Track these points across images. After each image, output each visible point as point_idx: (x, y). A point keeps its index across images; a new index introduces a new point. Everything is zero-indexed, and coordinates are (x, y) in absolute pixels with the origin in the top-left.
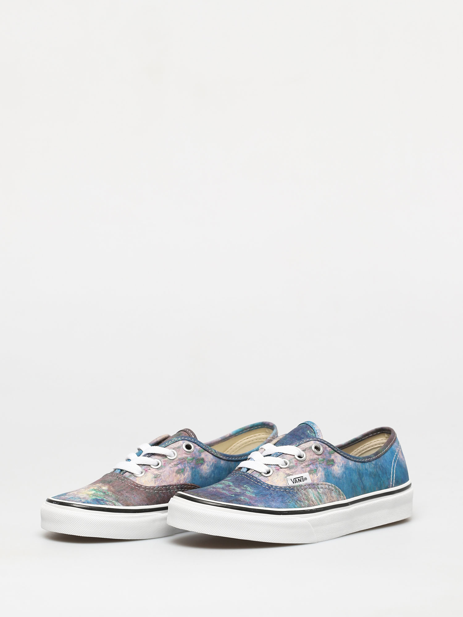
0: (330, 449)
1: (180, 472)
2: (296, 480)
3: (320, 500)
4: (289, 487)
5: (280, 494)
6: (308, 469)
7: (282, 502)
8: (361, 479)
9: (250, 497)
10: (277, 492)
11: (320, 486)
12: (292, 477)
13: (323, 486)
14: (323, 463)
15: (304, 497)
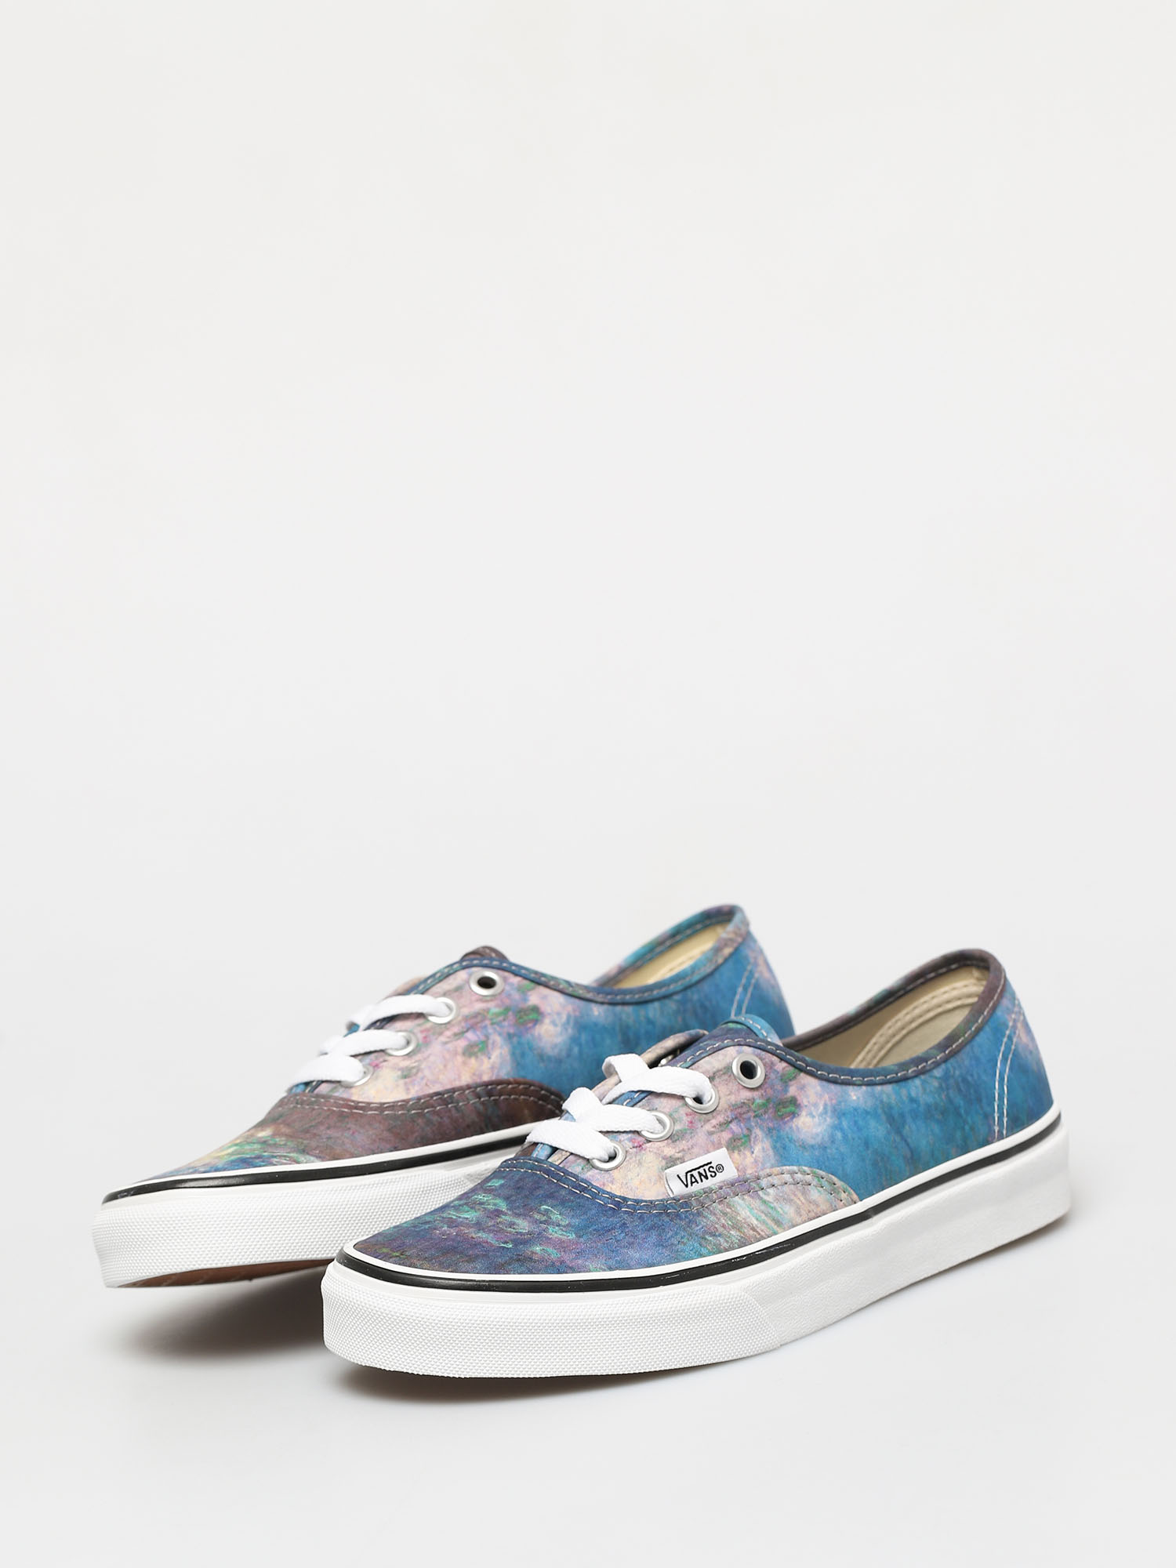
0: (784, 1064)
1: (471, 1051)
2: (692, 1175)
3: (774, 1219)
4: (674, 1199)
5: (650, 1223)
6: (726, 1136)
7: (661, 1244)
8: (899, 1132)
9: (562, 1242)
10: (641, 1218)
11: (764, 1183)
12: (682, 1169)
13: (775, 1180)
14: (765, 1112)
15: (724, 1221)
